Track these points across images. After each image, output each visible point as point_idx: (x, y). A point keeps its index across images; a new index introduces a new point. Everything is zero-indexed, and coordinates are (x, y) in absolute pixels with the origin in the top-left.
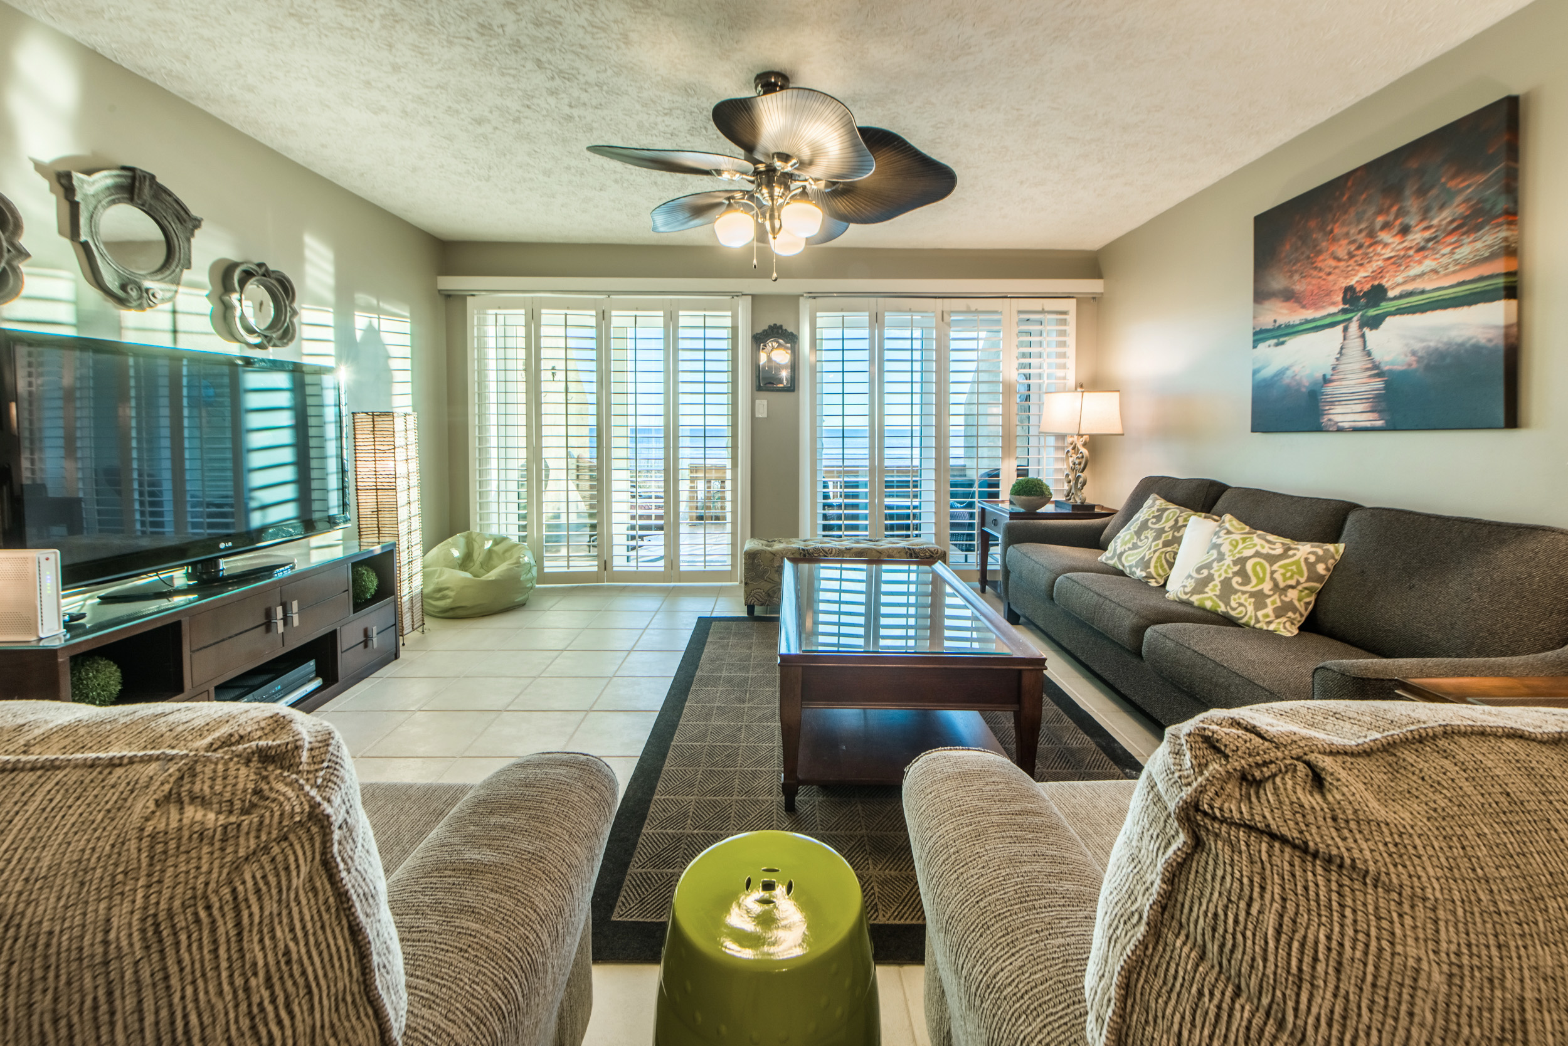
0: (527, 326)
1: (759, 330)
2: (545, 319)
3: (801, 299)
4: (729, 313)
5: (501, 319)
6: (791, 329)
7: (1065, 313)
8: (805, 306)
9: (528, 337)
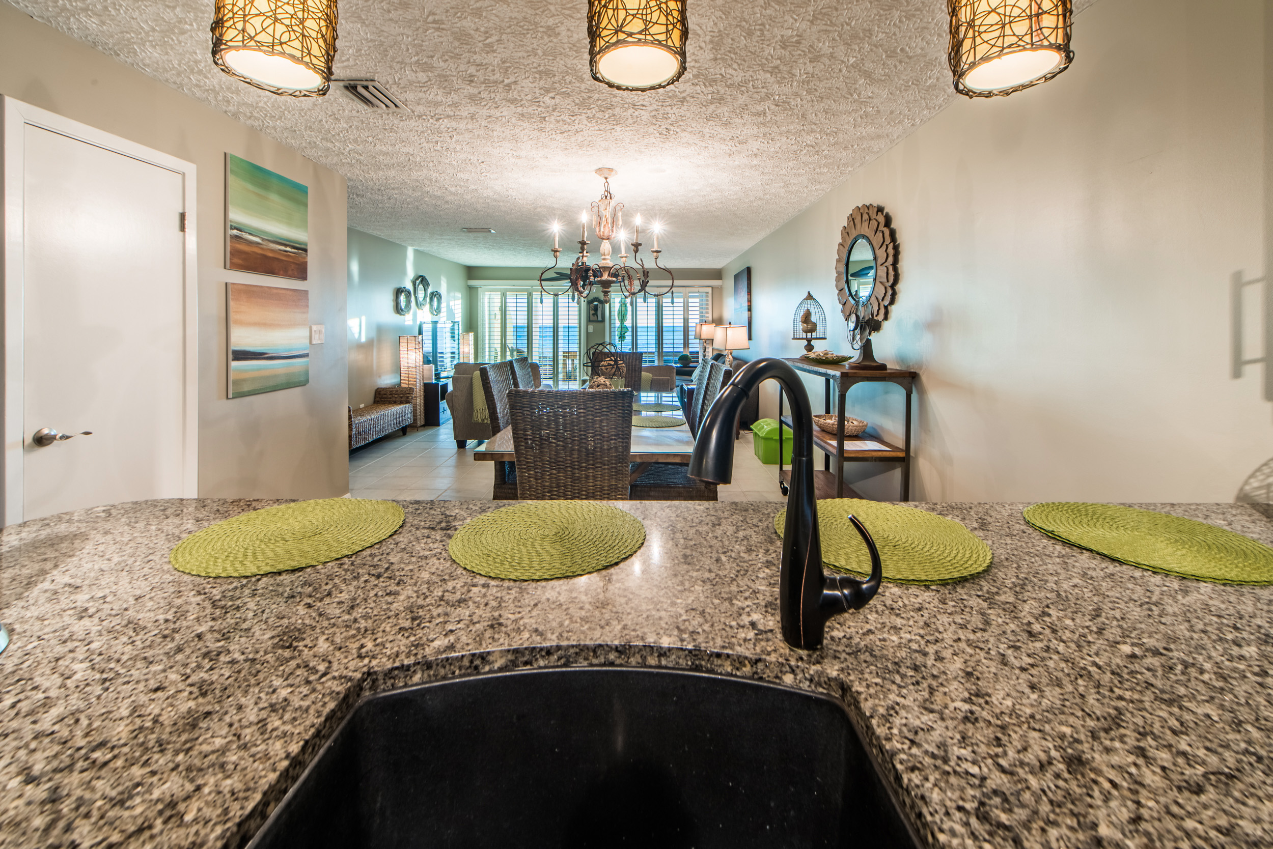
0: (502, 299)
1: (590, 299)
2: (507, 296)
5: (490, 296)
6: (602, 299)
7: (708, 293)
9: (502, 303)
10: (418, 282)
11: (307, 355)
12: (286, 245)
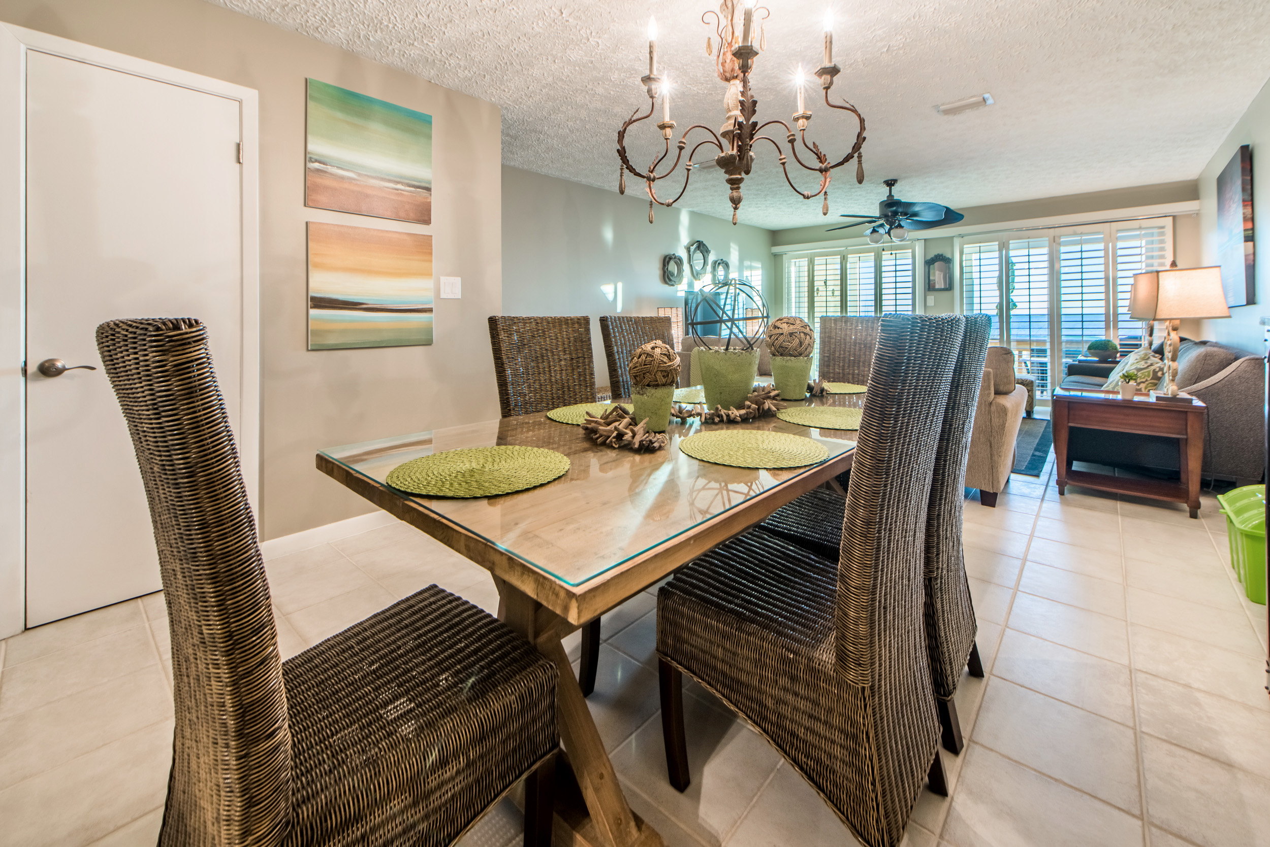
0: (809, 266)
1: (929, 257)
2: (816, 262)
3: (955, 239)
4: (910, 251)
5: (797, 264)
6: (949, 256)
7: (1163, 227)
8: (957, 243)
9: (809, 271)
10: (692, 248)
11: (430, 310)
12: (398, 183)
